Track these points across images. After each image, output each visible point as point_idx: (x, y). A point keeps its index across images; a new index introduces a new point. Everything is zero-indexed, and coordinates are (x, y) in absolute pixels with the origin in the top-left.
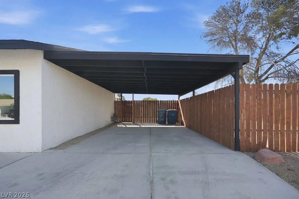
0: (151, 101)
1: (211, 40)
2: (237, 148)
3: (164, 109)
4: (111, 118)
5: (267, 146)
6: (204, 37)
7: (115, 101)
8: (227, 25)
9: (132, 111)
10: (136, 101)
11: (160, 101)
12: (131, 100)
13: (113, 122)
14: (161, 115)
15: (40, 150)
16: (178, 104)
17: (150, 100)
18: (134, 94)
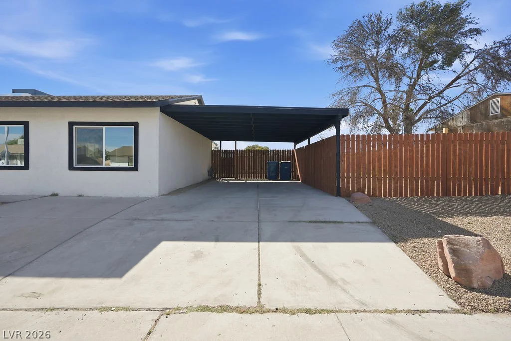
0: (259, 150)
1: (342, 68)
2: (338, 194)
3: (276, 161)
4: (208, 172)
5: (366, 193)
6: (333, 62)
7: (212, 151)
8: (364, 47)
9: (234, 164)
10: (240, 150)
11: (273, 150)
12: (233, 149)
13: (211, 177)
14: (272, 169)
15: (157, 195)
16: (294, 154)
17: (257, 149)
18: (237, 142)
